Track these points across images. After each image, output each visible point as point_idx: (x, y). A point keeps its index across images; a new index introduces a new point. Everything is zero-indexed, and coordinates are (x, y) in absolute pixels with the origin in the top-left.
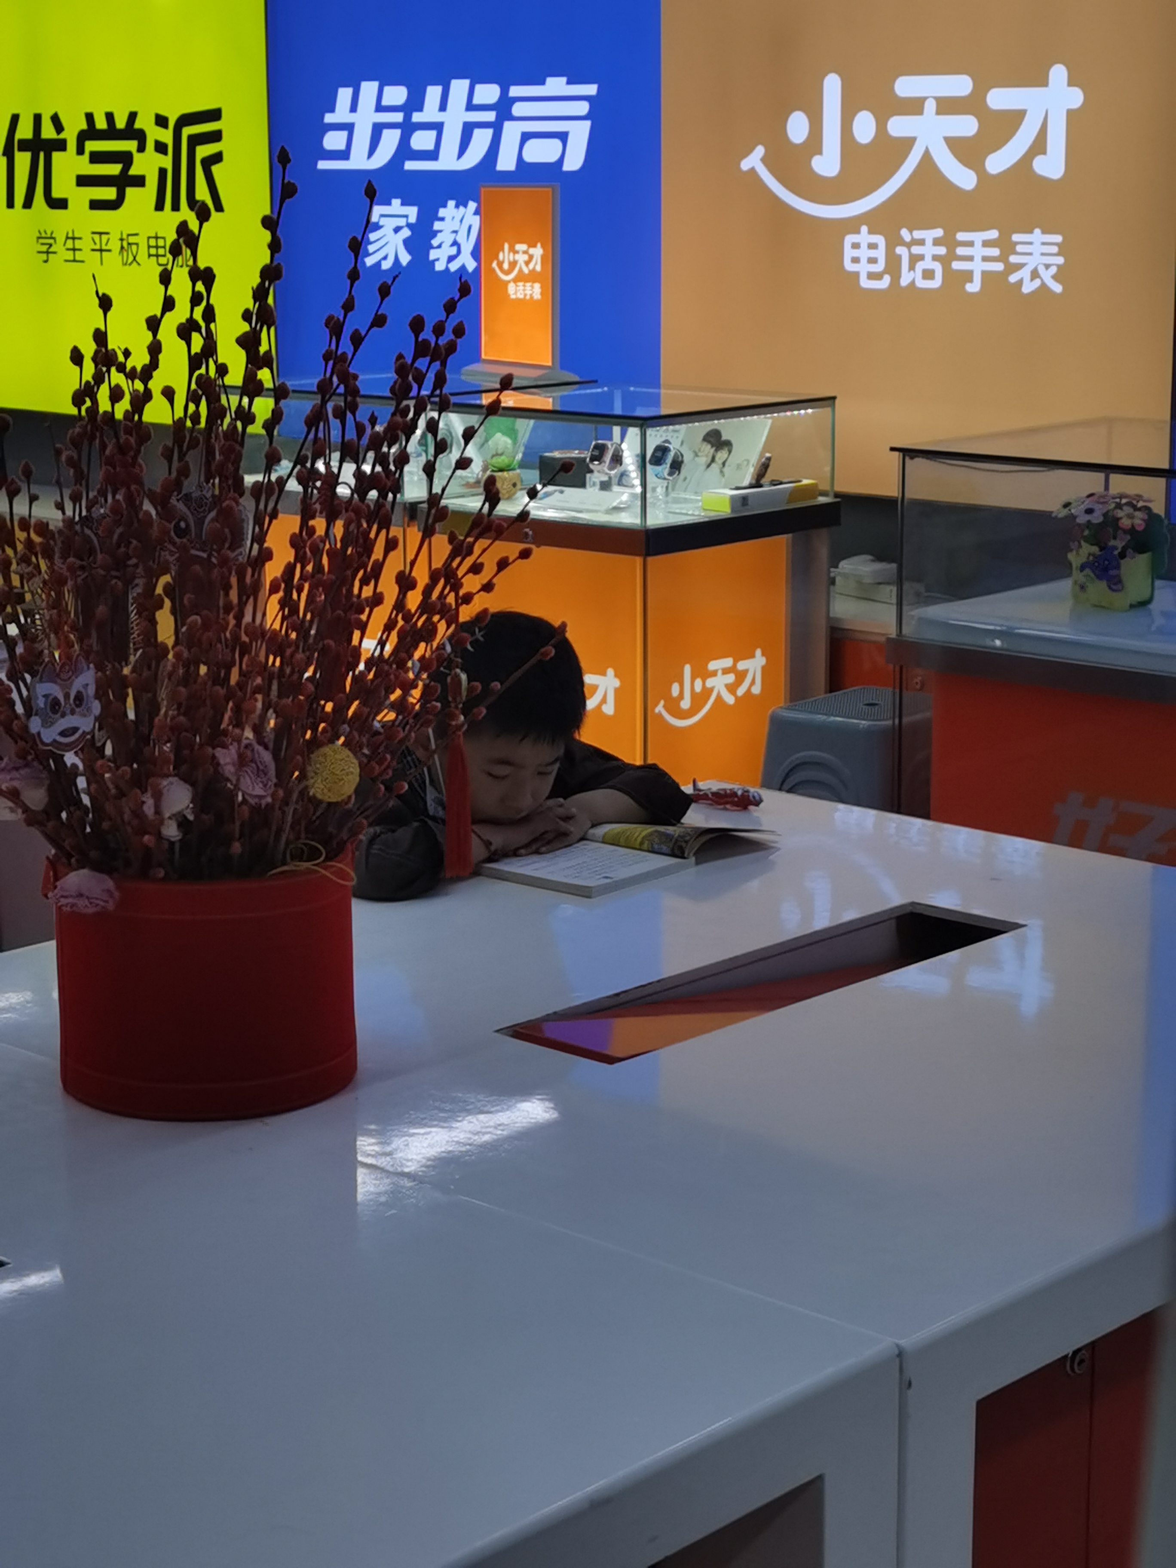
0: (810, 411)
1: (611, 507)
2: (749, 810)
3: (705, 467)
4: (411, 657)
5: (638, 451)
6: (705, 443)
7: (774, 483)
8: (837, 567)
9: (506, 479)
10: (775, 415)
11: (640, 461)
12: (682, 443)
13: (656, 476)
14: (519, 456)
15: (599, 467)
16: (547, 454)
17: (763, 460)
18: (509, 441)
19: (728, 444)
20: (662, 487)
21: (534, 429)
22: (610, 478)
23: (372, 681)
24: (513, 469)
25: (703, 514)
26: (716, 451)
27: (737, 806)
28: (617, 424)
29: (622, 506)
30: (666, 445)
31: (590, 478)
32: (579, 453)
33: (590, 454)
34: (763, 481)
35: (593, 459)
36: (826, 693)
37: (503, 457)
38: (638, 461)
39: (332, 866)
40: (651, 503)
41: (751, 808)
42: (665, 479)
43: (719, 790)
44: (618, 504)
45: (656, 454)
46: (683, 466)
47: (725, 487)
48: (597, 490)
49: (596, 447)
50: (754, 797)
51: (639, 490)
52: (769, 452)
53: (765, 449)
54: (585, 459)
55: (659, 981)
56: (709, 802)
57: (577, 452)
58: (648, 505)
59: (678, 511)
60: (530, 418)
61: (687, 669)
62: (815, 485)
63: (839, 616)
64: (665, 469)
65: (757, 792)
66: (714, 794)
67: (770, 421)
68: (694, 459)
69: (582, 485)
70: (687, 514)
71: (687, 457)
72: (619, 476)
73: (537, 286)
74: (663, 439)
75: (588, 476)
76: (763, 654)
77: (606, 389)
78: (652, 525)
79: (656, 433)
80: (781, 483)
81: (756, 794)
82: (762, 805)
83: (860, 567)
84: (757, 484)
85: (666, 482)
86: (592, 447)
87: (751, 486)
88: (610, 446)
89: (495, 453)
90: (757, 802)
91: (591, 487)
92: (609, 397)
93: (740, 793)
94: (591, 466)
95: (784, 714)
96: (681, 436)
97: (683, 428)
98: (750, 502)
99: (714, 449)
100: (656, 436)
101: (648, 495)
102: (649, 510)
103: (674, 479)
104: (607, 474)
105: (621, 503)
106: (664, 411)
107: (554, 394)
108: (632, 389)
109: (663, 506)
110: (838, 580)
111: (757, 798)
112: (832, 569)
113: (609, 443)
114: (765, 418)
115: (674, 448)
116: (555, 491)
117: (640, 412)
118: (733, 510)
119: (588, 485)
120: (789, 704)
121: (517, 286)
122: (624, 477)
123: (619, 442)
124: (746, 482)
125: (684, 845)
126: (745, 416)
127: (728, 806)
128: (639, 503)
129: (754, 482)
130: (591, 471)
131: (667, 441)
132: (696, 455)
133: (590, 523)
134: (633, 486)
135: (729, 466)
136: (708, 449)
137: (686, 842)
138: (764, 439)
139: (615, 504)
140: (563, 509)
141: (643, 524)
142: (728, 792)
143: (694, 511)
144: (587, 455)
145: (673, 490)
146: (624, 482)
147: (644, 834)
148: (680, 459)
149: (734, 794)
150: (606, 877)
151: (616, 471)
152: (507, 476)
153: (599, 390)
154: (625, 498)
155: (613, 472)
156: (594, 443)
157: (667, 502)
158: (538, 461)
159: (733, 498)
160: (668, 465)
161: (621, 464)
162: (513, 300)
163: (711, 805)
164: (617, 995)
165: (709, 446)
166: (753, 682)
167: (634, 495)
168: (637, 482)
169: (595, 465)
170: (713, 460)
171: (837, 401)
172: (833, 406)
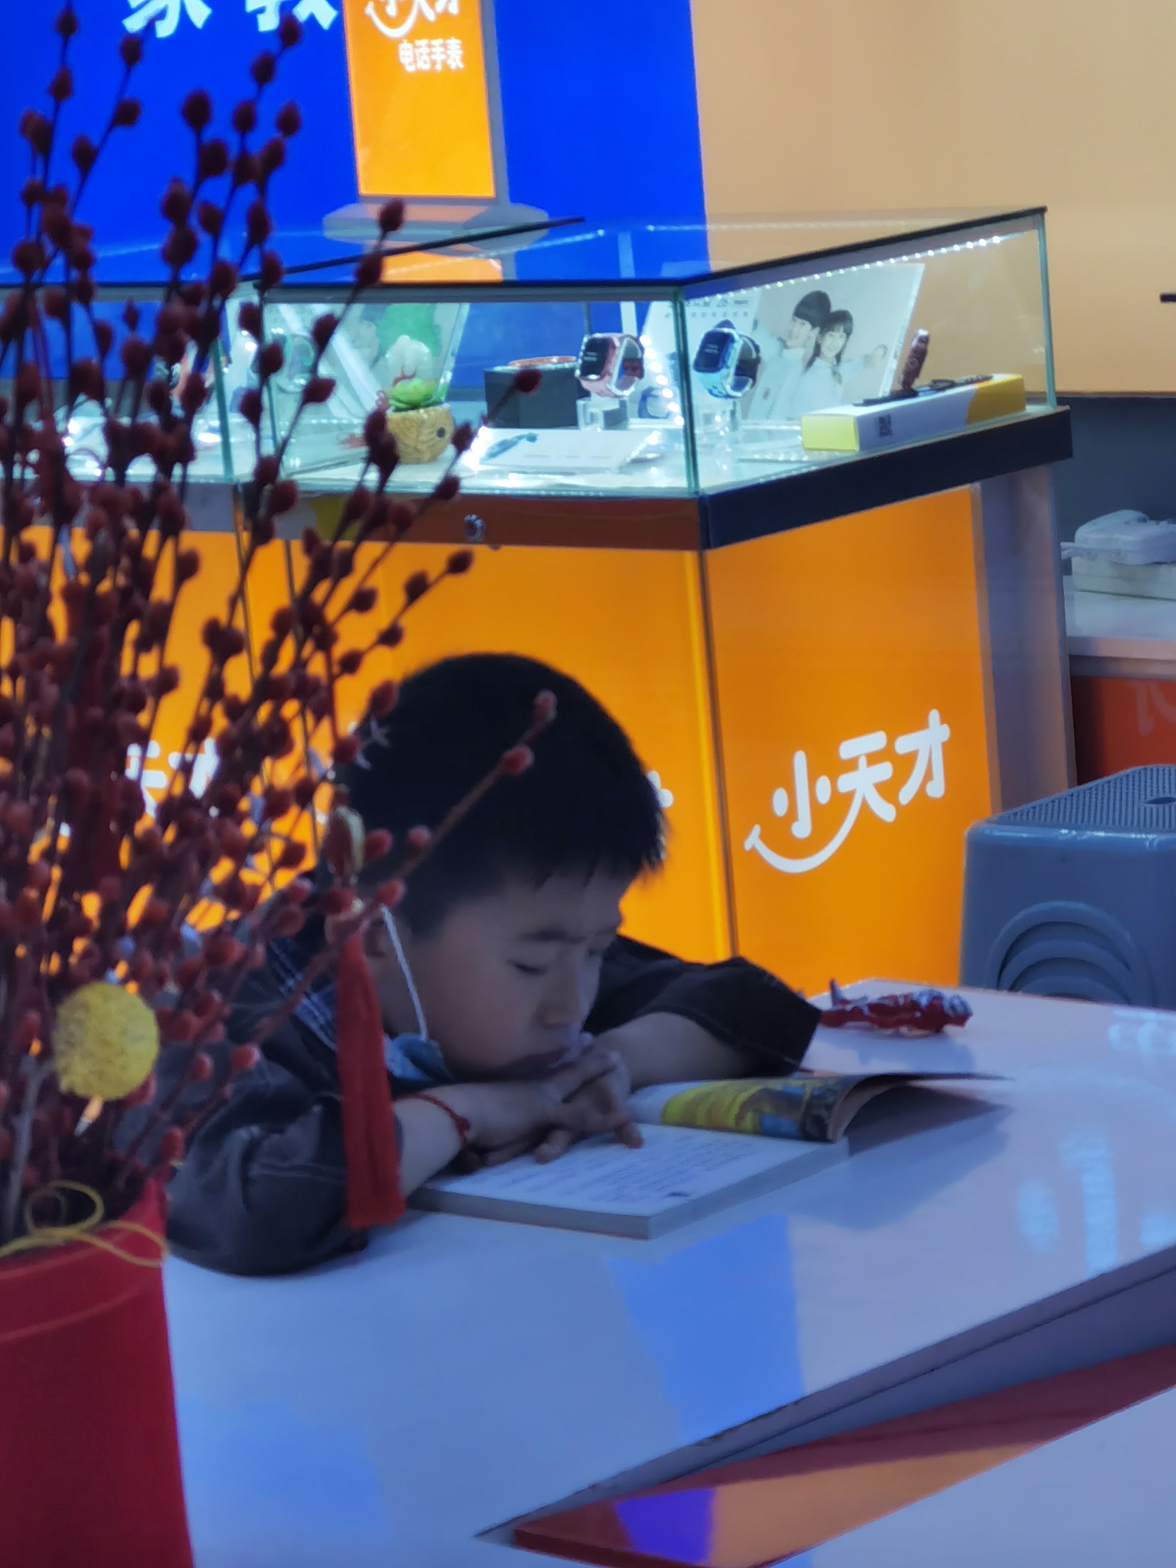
0: (997, 240)
1: (628, 460)
2: (946, 1036)
3: (800, 367)
4: (245, 789)
5: (673, 349)
6: (799, 321)
7: (937, 386)
8: (1072, 540)
9: (423, 422)
10: (931, 253)
11: (678, 368)
12: (756, 324)
13: (711, 392)
14: (448, 377)
15: (600, 385)
16: (499, 369)
17: (914, 343)
18: (425, 349)
19: (843, 318)
20: (724, 412)
21: (471, 319)
22: (623, 404)
23: (173, 845)
24: (438, 403)
25: (805, 458)
26: (822, 333)
27: (921, 1027)
28: (627, 298)
29: (650, 456)
30: (726, 330)
31: (585, 406)
32: (559, 362)
33: (580, 361)
34: (917, 384)
35: (588, 369)
36: (1070, 786)
37: (416, 382)
38: (673, 367)
39: (117, 1231)
40: (705, 446)
41: (950, 1029)
42: (728, 396)
43: (883, 998)
44: (642, 452)
45: (708, 351)
46: (760, 367)
47: (844, 402)
48: (599, 430)
49: (593, 346)
50: (953, 1007)
51: (679, 422)
52: (924, 328)
53: (914, 323)
54: (572, 371)
55: (796, 1403)
56: (866, 1024)
57: (555, 359)
58: (699, 449)
59: (757, 457)
60: (460, 300)
61: (800, 760)
62: (1018, 384)
63: (1084, 633)
64: (726, 377)
65: (958, 997)
66: (873, 1007)
67: (921, 268)
68: (780, 354)
69: (570, 420)
70: (776, 462)
71: (768, 351)
72: (639, 398)
73: (454, 44)
74: (720, 319)
75: (580, 403)
76: (943, 721)
77: (601, 232)
78: (710, 488)
79: (706, 309)
80: (952, 385)
81: (956, 1002)
82: (970, 1022)
83: (1116, 536)
84: (906, 390)
85: (731, 401)
86: (583, 347)
87: (895, 396)
88: (617, 343)
89: (399, 375)
90: (961, 1017)
91: (587, 424)
92: (609, 247)
93: (924, 1001)
94: (585, 384)
95: (997, 833)
96: (752, 310)
97: (753, 295)
98: (894, 428)
99: (817, 330)
100: (704, 315)
101: (697, 431)
102: (702, 460)
103: (744, 395)
104: (616, 396)
105: (649, 448)
106: (717, 264)
107: (503, 252)
108: (651, 228)
109: (729, 450)
110: (1076, 563)
111: (960, 1009)
112: (1064, 544)
113: (615, 337)
114: (911, 261)
115: (741, 336)
116: (520, 438)
117: (670, 271)
118: (864, 443)
119: (581, 421)
120: (1001, 814)
121: (415, 47)
122: (650, 400)
123: (634, 334)
124: (885, 389)
125: (823, 1113)
126: (871, 260)
127: (904, 1030)
128: (681, 447)
129: (899, 387)
130: (585, 394)
131: (727, 324)
132: (784, 345)
133: (592, 494)
134: (668, 416)
135: (849, 361)
136: (806, 331)
137: (829, 1107)
138: (912, 303)
139: (635, 454)
140: (537, 471)
141: (693, 485)
142: (901, 1001)
143: (787, 453)
144: (574, 363)
145: (745, 416)
146: (650, 410)
147: (744, 1096)
148: (754, 355)
149: (912, 1005)
150: (674, 1194)
151: (632, 389)
152: (425, 416)
153: (589, 236)
154: (654, 439)
155: (627, 393)
156: (586, 339)
157: (734, 442)
158: (482, 382)
159: (862, 423)
160: (732, 370)
161: (641, 375)
162: (411, 75)
163: (869, 1029)
164: (716, 1437)
165: (808, 325)
166: (928, 776)
167: (670, 434)
168: (675, 407)
169: (591, 382)
170: (817, 351)
171: (1047, 215)
172: (1041, 225)
